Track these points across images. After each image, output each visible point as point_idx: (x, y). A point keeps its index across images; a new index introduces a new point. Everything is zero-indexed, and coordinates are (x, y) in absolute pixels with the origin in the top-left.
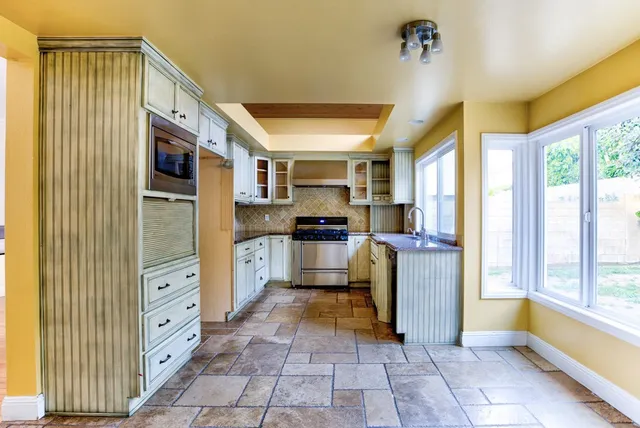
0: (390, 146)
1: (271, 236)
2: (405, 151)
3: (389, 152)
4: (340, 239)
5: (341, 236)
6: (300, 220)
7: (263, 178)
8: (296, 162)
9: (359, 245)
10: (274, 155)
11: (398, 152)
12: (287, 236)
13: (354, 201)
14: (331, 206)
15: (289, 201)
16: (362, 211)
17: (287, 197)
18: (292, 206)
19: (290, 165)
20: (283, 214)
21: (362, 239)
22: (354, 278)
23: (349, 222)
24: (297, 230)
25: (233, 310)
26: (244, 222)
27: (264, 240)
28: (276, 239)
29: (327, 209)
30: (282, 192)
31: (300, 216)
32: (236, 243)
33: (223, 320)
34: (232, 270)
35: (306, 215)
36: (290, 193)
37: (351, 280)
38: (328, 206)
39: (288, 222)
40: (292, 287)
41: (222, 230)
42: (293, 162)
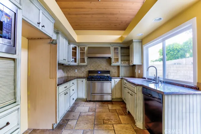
0: (131, 39)
1: (78, 79)
2: (138, 42)
3: (131, 42)
4: (108, 80)
5: (109, 79)
6: (90, 72)
7: (74, 54)
8: (89, 47)
9: (116, 83)
10: (79, 44)
11: (135, 42)
12: (85, 79)
13: (113, 64)
14: (103, 66)
15: (85, 64)
16: (116, 68)
17: (85, 62)
18: (86, 66)
19: (86, 49)
20: (83, 69)
21: (118, 80)
22: (114, 97)
23: (110, 73)
24: (89, 76)
25: (56, 122)
26: (67, 73)
27: (75, 81)
28: (80, 80)
29: (101, 67)
30: (83, 60)
31: (90, 70)
32: (58, 85)
33: (51, 128)
34: (56, 101)
35: (92, 70)
36: (86, 61)
37: (113, 98)
38: (102, 66)
39: (85, 72)
40: (87, 101)
41: (50, 78)
42: (87, 47)
